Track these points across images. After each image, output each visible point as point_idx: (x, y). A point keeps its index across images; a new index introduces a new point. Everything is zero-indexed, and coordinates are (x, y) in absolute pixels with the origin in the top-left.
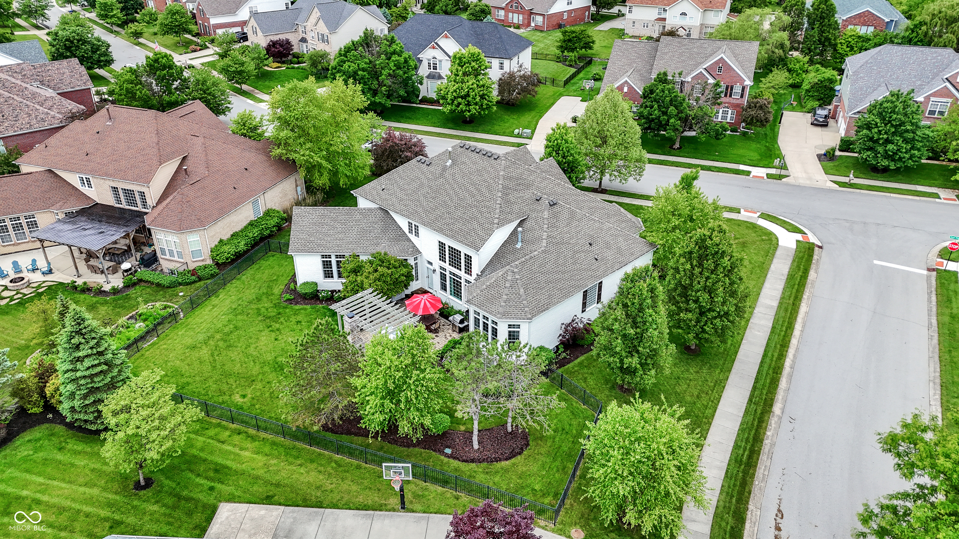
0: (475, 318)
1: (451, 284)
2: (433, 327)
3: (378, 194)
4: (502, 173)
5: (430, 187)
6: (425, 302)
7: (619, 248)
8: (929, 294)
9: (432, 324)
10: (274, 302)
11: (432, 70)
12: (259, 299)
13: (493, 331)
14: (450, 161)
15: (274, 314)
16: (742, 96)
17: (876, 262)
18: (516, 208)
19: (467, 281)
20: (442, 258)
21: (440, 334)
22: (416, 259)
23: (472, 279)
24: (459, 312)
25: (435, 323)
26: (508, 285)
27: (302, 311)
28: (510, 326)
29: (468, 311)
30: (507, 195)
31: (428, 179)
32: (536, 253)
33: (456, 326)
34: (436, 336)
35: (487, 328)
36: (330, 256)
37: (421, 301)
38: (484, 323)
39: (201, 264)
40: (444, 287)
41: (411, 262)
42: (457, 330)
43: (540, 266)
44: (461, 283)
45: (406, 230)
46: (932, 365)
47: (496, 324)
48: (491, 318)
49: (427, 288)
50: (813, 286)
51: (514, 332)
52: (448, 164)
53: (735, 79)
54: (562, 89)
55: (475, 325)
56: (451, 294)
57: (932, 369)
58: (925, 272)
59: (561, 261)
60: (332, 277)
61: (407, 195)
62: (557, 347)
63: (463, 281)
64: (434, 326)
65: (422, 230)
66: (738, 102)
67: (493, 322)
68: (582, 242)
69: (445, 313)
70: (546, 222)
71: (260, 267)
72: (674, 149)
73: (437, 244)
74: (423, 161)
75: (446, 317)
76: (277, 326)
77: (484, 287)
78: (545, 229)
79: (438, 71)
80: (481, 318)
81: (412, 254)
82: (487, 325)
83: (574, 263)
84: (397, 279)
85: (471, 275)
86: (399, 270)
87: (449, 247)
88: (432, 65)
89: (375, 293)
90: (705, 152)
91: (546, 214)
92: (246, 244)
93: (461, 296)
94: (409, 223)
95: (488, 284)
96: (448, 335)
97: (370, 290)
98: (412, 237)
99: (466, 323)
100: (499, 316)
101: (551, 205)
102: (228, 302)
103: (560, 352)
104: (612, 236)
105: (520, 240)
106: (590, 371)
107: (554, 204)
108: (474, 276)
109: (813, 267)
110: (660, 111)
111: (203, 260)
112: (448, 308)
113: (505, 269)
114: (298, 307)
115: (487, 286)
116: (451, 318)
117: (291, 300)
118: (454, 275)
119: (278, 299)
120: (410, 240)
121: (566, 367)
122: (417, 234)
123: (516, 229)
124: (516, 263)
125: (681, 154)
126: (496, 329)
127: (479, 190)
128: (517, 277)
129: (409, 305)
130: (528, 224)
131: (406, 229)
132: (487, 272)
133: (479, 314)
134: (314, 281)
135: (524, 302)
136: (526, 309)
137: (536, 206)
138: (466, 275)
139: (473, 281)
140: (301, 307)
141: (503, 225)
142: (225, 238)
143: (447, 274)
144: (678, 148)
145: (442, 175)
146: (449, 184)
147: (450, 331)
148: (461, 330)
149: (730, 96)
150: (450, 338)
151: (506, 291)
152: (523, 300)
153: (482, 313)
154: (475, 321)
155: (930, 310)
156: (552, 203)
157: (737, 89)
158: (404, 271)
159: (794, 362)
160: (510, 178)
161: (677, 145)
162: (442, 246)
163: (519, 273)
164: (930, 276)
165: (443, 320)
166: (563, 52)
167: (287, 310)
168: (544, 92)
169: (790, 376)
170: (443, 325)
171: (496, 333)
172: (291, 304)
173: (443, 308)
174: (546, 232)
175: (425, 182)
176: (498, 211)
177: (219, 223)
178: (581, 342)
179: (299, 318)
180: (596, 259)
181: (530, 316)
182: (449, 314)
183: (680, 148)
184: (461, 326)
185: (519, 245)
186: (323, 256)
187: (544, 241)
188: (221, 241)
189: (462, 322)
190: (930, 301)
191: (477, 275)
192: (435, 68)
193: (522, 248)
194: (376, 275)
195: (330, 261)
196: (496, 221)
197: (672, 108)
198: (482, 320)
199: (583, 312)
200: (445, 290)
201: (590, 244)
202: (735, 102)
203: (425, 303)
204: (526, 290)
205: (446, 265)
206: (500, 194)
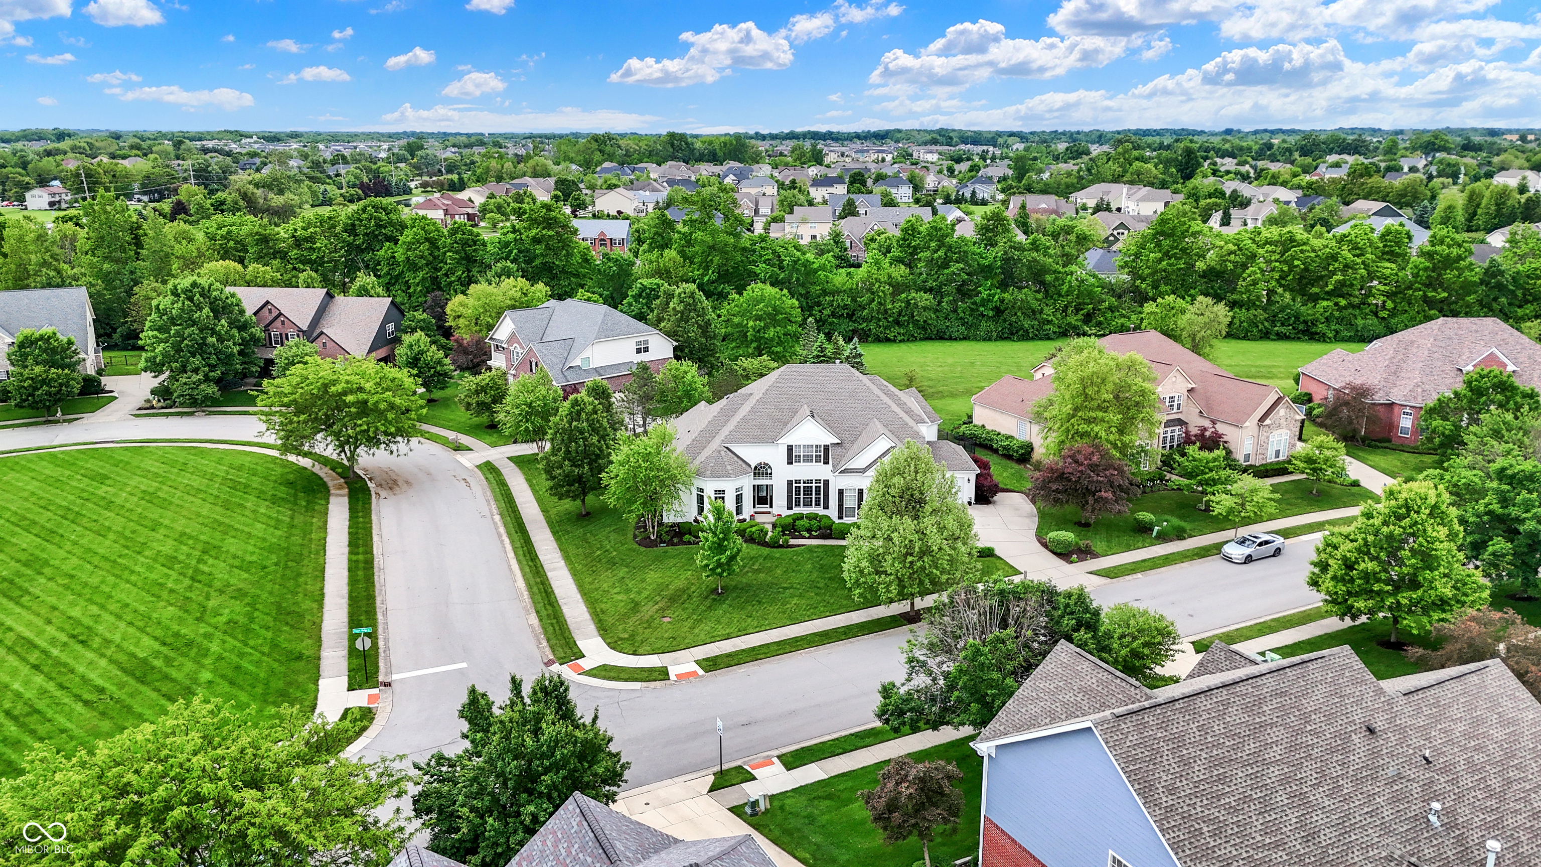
8: (387, 648)
17: (464, 665)
46: (382, 581)
50: (525, 608)
57: (382, 577)
58: (395, 677)
109: (539, 630)
155: (386, 628)
159: (502, 541)
164: (386, 675)
169: (500, 536)
190: (386, 640)
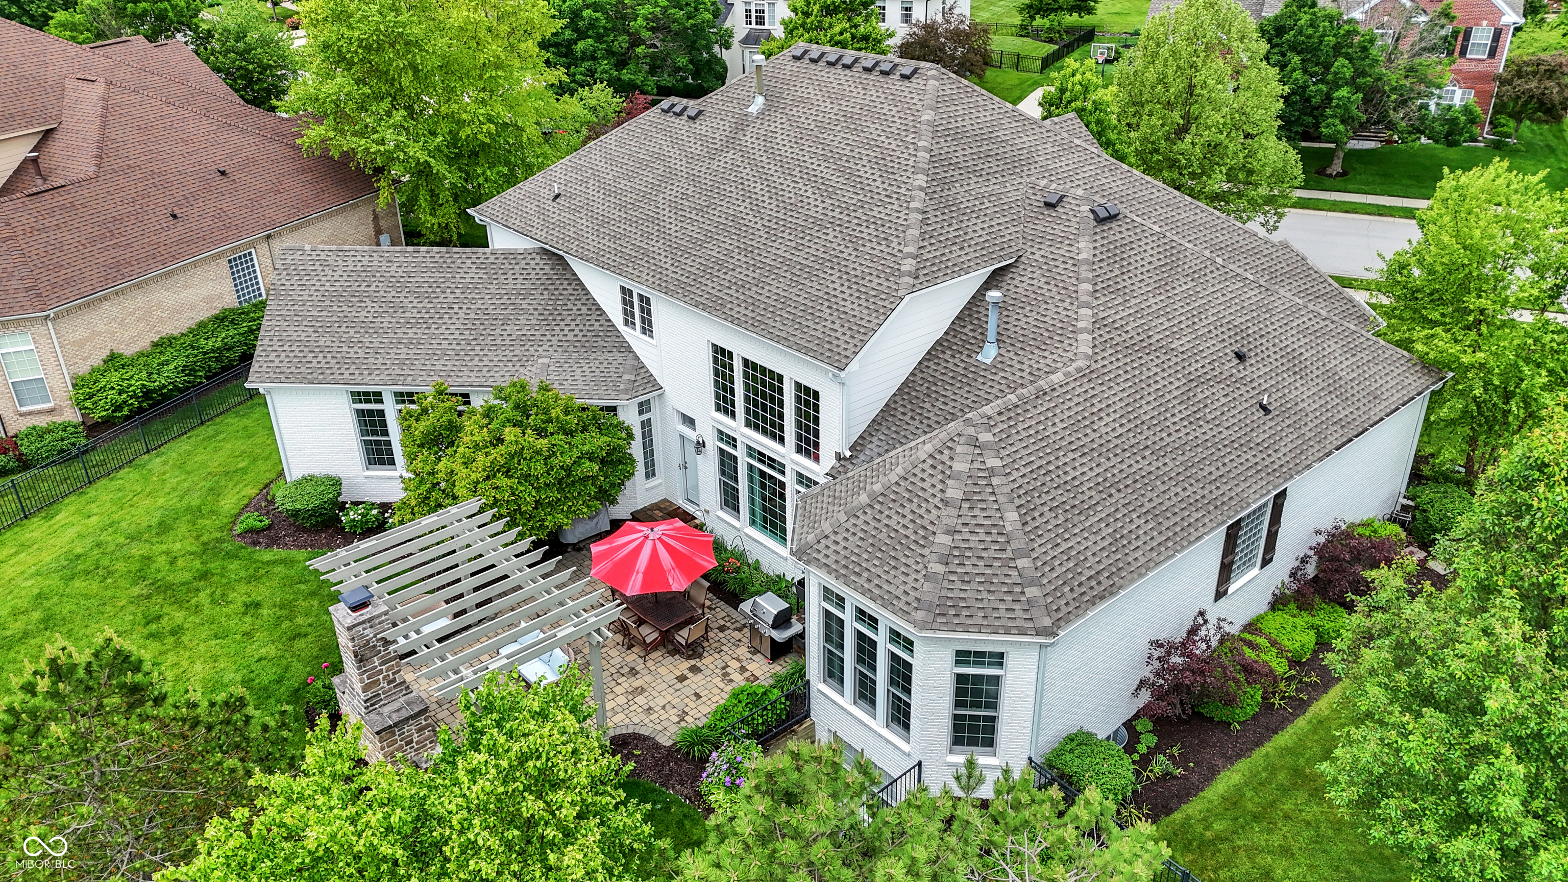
0: (828, 614)
1: (751, 490)
2: (683, 636)
3: (541, 212)
4: (928, 116)
5: (693, 179)
6: (654, 550)
7: (1331, 375)
9: (681, 626)
10: (204, 538)
11: (754, 26)
12: (164, 528)
13: (893, 670)
14: (760, 100)
15: (187, 576)
16: (1493, 53)
18: (977, 229)
19: (802, 479)
20: (725, 404)
21: (708, 661)
22: (644, 407)
23: (818, 471)
24: (777, 585)
25: (691, 621)
26: (954, 492)
27: (278, 569)
28: (962, 657)
29: (801, 583)
30: (945, 183)
31: (690, 157)
32: (1057, 378)
33: (761, 636)
34: (694, 669)
35: (874, 657)
36: (378, 397)
37: (640, 547)
38: (860, 636)
39: (42, 422)
40: (730, 500)
41: (630, 416)
42: (767, 648)
43: (1075, 426)
44: (782, 485)
45: (616, 314)
47: (908, 645)
48: (887, 619)
49: (681, 502)
51: (978, 678)
52: (753, 109)
53: (1476, 9)
54: (1036, 76)
55: (828, 639)
56: (753, 523)
59: (1146, 411)
60: (392, 462)
61: (621, 207)
62: (1129, 725)
63: (789, 480)
64: (684, 632)
65: (661, 310)
66: (1481, 67)
67: (896, 636)
68: (1211, 346)
69: (731, 586)
70: (1085, 273)
71: (217, 433)
72: (1330, 176)
73: (707, 357)
74: (677, 109)
75: (734, 599)
76: (179, 616)
77: (864, 498)
78: (1084, 298)
79: (766, 27)
80: (848, 616)
81: (632, 390)
82: (873, 644)
83: (1194, 420)
84: (568, 470)
85: (817, 459)
86: (579, 438)
87: (746, 362)
88: (753, 14)
89: (487, 516)
90: (1409, 182)
91: (1084, 248)
92: (188, 370)
93: (784, 531)
94: (623, 289)
95: (877, 487)
96: (735, 665)
97: (473, 505)
98: (633, 336)
99: (796, 628)
100: (919, 615)
101: (1100, 221)
102: (71, 532)
103: (1142, 748)
104: (1304, 332)
105: (991, 335)
106: (1276, 840)
107: (1112, 218)
108: (828, 461)
110: (1305, 71)
111: (51, 411)
112: (738, 570)
113: (942, 435)
114: (268, 555)
115: (873, 497)
116: (746, 606)
117: (258, 532)
118: (762, 457)
119: (221, 529)
120: (629, 349)
121: (1177, 816)
122: (647, 328)
123: (978, 298)
124: (988, 410)
125: (1350, 187)
126: (908, 666)
127: (850, 175)
128: (993, 462)
129: (603, 556)
130: (1020, 283)
131: (614, 310)
132: (872, 448)
133: (840, 602)
134: (332, 472)
135: (1022, 563)
136: (1032, 592)
137: (1047, 224)
138: (801, 459)
139: (822, 480)
140: (282, 553)
141: (933, 280)
142: (128, 351)
143: (740, 453)
144: (1338, 175)
145: (731, 142)
146: (753, 163)
147: (743, 651)
148: (778, 651)
149: (1463, 53)
150: (739, 680)
151: (949, 517)
152: (1020, 553)
153: (854, 598)
154: (828, 626)
156: (1103, 214)
157: (1482, 36)
158: (597, 442)
160: (957, 135)
161: (1336, 167)
162: (722, 356)
163: (998, 449)
165: (723, 610)
166: (1032, 18)
167: (234, 565)
168: (999, 80)
170: (722, 629)
171: (908, 680)
172: (255, 543)
173: (721, 569)
174: (1088, 306)
175: (681, 165)
176: (914, 232)
177: (106, 305)
178: (1219, 713)
179: (261, 592)
180: (1265, 409)
181: (1047, 622)
182: (744, 589)
183: (1344, 174)
184: (781, 636)
185: (989, 354)
186: (358, 397)
187: (1082, 337)
188: (112, 357)
189: (781, 621)
191: (839, 457)
192: (760, 21)
193: (998, 365)
194: (498, 454)
195: (381, 413)
196: (908, 265)
197: (1341, 61)
198: (851, 625)
199: (1220, 595)
200: (736, 509)
201: (1240, 357)
202: (1472, 67)
203: (654, 552)
204: (1026, 513)
205: (737, 427)
206: (921, 180)
